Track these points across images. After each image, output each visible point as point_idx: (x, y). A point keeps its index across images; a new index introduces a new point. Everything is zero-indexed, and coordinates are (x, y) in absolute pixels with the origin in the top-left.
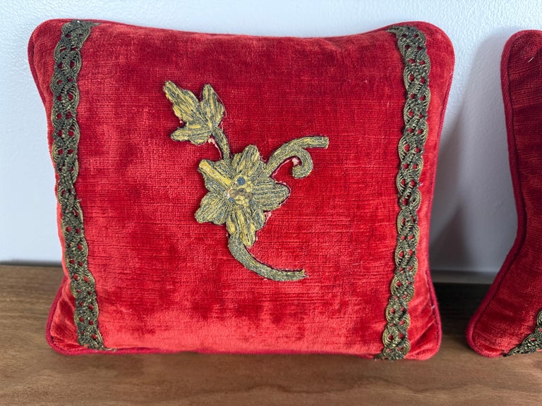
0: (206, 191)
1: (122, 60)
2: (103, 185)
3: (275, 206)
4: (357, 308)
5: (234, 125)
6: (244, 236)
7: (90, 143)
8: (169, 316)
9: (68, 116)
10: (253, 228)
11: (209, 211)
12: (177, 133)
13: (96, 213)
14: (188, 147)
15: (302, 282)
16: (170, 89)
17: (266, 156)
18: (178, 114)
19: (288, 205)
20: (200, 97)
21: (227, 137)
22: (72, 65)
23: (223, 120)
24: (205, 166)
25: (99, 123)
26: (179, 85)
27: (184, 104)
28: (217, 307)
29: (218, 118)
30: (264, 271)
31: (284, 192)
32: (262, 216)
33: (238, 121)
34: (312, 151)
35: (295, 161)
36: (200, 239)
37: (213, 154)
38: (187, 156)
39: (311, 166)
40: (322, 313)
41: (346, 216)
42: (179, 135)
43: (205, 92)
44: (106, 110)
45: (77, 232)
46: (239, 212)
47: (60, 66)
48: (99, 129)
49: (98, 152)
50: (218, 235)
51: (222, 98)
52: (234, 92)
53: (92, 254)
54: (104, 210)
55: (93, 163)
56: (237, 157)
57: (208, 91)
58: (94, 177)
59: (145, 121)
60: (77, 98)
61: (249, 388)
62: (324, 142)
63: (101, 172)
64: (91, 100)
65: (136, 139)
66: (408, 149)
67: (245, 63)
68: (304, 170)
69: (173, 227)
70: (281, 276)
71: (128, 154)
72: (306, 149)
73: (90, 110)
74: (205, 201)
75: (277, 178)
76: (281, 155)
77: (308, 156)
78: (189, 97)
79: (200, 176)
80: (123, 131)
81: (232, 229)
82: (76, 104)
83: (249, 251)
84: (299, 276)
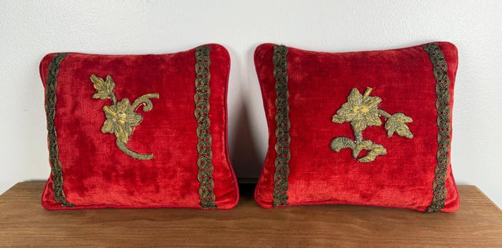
0: (106, 119)
1: (75, 68)
2: (65, 119)
3: (136, 124)
4: (181, 174)
5: (119, 91)
6: (123, 139)
7: (61, 102)
8: (93, 180)
9: (52, 92)
10: (127, 135)
11: (107, 128)
12: (95, 95)
13: (62, 132)
14: (100, 101)
15: (152, 160)
16: (93, 78)
17: (132, 102)
18: (95, 87)
19: (143, 124)
20: (105, 80)
21: (116, 96)
22: (55, 71)
23: (115, 89)
24: (106, 108)
25: (65, 94)
26: (97, 76)
27: (98, 83)
28: (114, 174)
29: (112, 88)
30: (134, 155)
31: (140, 118)
32: (131, 129)
33: (120, 89)
34: (152, 99)
35: (145, 104)
36: (104, 140)
37: (109, 103)
38: (98, 105)
39: (152, 106)
40: (165, 177)
41: (170, 128)
42: (96, 96)
43: (107, 78)
44: (67, 88)
45: (54, 142)
46: (120, 128)
47: (50, 72)
48: (64, 96)
49: (64, 106)
50: (112, 138)
51: (114, 80)
52: (120, 77)
53: (60, 152)
54: (65, 131)
55: (61, 110)
56: (119, 103)
57: (109, 78)
58: (62, 116)
59: (83, 91)
60: (56, 84)
61: (134, 220)
62: (157, 96)
63: (64, 114)
64: (62, 85)
65: (79, 99)
66: (199, 99)
67: (126, 66)
68: (149, 108)
69: (93, 136)
70: (142, 157)
71: (76, 106)
72: (150, 99)
73: (61, 89)
74: (105, 123)
75: (137, 112)
76: (138, 102)
77: (150, 102)
78: (101, 81)
79: (104, 112)
80: (74, 97)
81: (117, 135)
82: (55, 87)
83: (126, 146)
84: (150, 157)
